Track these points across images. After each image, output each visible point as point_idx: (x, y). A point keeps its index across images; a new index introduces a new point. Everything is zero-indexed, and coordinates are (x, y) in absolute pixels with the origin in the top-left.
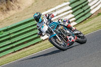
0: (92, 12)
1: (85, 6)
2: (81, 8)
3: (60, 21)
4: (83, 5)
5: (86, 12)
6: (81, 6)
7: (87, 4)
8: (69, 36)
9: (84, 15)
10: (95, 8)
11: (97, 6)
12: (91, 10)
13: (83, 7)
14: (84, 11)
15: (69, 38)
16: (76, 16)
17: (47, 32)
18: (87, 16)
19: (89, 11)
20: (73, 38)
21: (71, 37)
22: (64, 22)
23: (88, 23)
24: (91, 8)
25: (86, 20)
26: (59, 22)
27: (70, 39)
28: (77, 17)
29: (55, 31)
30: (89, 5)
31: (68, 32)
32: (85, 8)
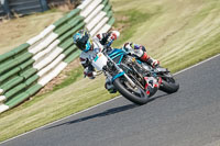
0: (42, 82)
1: (26, 68)
2: (18, 74)
3: (128, 46)
4: (23, 66)
5: (28, 82)
6: (17, 69)
7: (31, 65)
8: (148, 76)
9: (24, 90)
10: (48, 73)
11: (51, 70)
12: (39, 78)
13: (21, 71)
14: (24, 80)
15: (148, 80)
16: (7, 91)
17: (104, 69)
18: (31, 91)
19: (36, 81)
20: (155, 81)
21: (152, 78)
22: (136, 48)
23: (34, 106)
24: (39, 74)
25: (28, 99)
26: (127, 50)
27: (151, 82)
28: (9, 94)
29: (121, 67)
30: (36, 67)
31: (146, 68)
32: (26, 74)
